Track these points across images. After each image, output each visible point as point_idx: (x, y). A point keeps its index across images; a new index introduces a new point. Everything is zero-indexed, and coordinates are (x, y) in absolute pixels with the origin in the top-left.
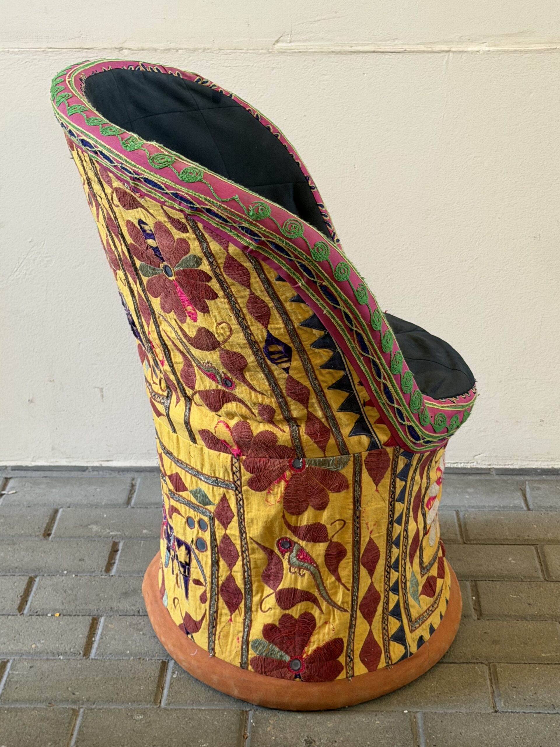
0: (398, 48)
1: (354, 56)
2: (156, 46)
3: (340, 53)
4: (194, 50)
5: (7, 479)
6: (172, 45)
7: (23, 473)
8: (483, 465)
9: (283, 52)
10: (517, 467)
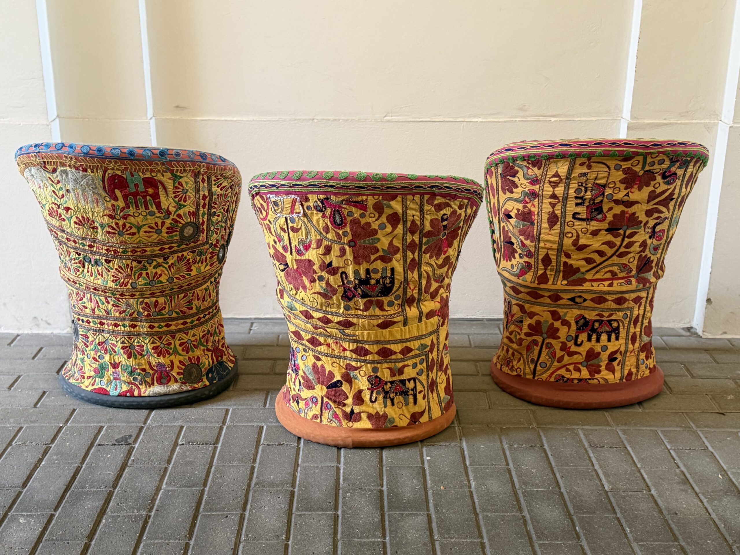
0: (441, 120)
1: (420, 123)
2: (329, 118)
3: (415, 122)
4: (347, 120)
5: (252, 323)
6: (337, 118)
7: (260, 321)
8: (480, 317)
9: (389, 121)
10: (496, 318)
